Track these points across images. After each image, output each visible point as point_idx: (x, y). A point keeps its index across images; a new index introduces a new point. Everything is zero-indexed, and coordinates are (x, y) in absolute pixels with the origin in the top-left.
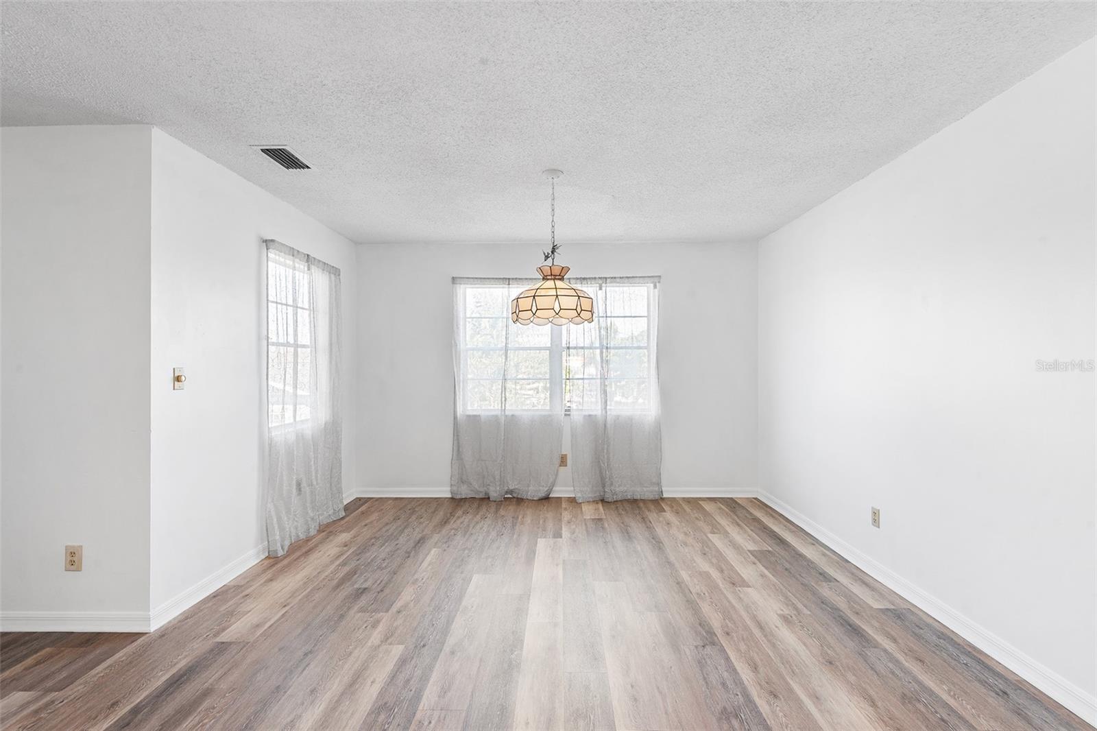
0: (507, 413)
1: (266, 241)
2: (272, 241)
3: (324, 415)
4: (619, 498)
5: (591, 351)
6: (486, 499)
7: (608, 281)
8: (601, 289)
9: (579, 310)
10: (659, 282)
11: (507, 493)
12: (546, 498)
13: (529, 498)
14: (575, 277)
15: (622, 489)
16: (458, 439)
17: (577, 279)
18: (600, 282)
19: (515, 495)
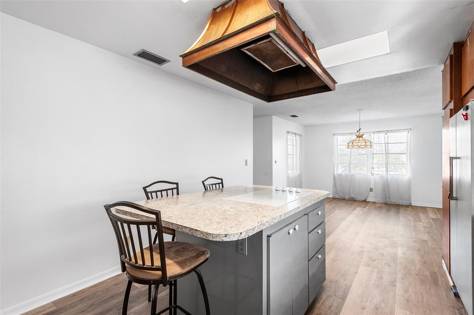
0: (351, 174)
1: (288, 132)
2: (289, 132)
3: (298, 172)
4: (393, 203)
5: (382, 155)
6: (344, 199)
7: (389, 131)
8: (386, 134)
9: (366, 145)
10: (411, 131)
11: (351, 198)
12: (365, 201)
13: (359, 200)
14: (376, 131)
15: (394, 201)
16: (335, 181)
17: (377, 132)
18: (386, 132)
19: (354, 199)
